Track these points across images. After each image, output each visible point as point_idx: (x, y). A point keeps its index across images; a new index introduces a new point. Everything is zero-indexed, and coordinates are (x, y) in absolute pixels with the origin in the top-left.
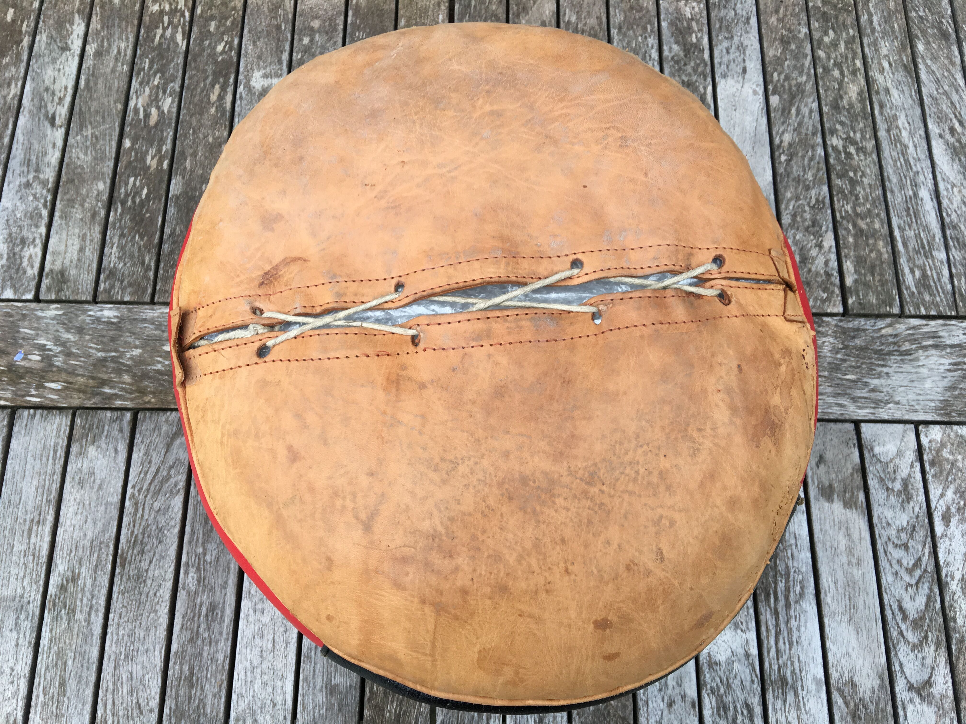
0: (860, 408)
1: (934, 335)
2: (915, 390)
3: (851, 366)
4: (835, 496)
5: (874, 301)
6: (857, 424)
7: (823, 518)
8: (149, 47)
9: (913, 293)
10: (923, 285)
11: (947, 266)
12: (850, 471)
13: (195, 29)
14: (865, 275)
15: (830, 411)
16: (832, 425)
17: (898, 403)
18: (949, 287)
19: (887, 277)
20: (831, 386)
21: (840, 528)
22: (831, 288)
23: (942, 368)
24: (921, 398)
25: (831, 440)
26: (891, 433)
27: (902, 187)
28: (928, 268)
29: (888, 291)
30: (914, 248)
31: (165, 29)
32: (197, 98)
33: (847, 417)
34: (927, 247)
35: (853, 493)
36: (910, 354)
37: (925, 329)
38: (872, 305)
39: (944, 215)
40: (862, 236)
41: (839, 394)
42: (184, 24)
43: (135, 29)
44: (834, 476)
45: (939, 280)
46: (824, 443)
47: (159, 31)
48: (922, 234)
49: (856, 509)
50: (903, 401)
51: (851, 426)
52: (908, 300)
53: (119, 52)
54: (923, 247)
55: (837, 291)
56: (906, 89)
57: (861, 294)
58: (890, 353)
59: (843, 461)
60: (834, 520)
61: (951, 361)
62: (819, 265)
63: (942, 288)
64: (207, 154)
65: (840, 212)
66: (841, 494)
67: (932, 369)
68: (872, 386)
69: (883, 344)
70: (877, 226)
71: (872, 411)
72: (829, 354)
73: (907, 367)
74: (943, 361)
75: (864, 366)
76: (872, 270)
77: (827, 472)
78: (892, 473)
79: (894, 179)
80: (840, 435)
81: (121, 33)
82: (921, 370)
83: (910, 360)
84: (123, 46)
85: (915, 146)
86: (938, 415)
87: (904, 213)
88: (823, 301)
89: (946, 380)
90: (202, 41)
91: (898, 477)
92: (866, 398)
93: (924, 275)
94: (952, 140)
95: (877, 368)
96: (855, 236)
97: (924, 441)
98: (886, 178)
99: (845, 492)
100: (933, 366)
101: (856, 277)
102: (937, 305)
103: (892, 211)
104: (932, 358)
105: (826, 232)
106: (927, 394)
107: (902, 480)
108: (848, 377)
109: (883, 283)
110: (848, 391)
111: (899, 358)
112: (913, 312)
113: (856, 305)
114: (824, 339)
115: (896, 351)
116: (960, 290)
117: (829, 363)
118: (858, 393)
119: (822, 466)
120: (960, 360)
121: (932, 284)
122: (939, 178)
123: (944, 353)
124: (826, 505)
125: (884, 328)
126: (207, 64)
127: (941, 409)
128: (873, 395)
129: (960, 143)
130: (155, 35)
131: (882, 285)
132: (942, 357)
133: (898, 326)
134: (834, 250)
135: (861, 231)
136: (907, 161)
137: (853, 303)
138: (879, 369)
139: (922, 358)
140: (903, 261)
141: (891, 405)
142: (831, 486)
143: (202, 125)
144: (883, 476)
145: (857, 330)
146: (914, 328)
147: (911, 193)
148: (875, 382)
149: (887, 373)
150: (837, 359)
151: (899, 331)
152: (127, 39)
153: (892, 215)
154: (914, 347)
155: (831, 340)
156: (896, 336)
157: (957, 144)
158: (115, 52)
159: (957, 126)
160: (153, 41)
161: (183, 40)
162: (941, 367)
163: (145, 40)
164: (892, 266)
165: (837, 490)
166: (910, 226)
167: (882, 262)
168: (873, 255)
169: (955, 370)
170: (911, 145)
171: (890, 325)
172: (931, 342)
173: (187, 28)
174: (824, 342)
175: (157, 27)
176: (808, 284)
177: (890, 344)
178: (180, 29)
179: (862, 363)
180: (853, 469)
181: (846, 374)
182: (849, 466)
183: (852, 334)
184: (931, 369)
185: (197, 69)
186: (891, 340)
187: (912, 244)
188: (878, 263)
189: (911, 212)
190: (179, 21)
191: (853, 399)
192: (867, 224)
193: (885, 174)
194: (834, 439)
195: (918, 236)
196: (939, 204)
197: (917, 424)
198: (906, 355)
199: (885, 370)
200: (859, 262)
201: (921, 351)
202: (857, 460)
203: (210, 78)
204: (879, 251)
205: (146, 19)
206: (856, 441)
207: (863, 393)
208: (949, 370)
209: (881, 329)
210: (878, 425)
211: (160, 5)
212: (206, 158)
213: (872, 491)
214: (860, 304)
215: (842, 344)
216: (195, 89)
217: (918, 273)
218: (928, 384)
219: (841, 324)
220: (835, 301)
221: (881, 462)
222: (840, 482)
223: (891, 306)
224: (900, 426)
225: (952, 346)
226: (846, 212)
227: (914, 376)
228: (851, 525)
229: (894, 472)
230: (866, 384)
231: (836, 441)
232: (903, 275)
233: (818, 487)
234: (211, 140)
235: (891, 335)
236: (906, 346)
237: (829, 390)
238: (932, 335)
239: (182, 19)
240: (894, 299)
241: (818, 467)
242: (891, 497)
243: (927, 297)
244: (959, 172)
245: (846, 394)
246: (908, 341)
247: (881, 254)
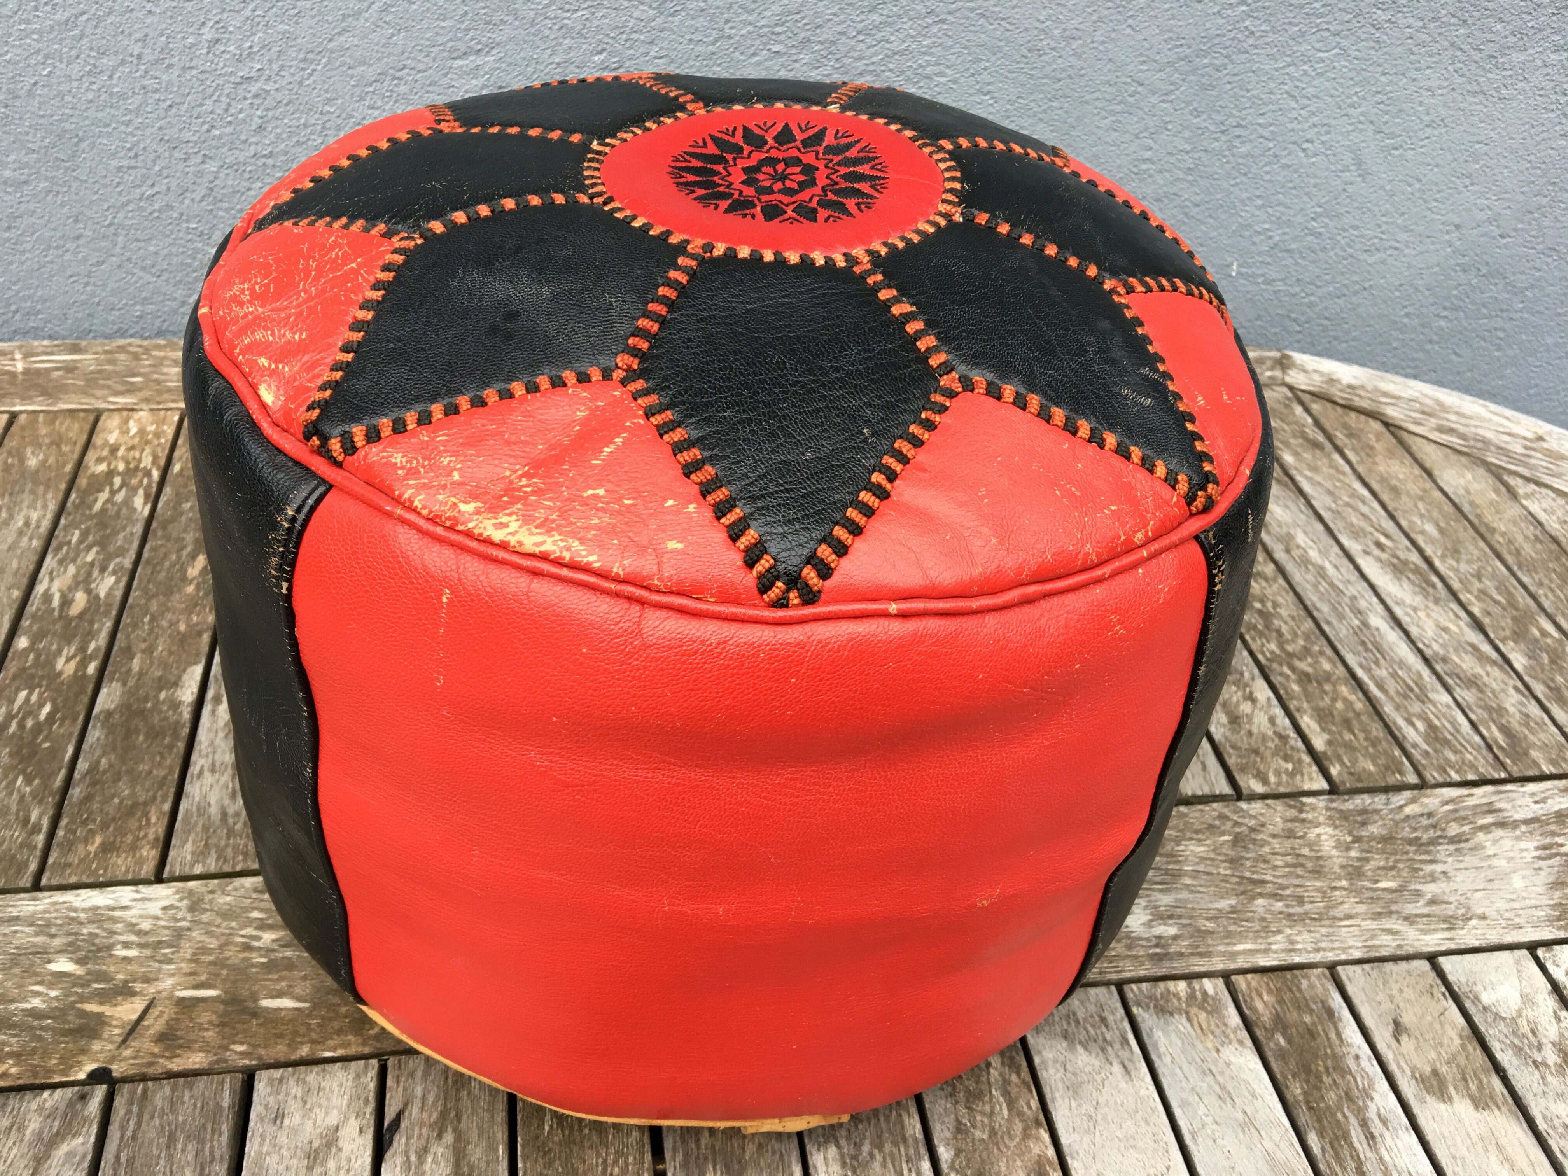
0: (1425, 932)
1: (1490, 809)
2: (1501, 894)
3: (1379, 868)
4: (1451, 1089)
5: (1372, 768)
6: (1432, 958)
7: (1447, 1134)
8: (83, 515)
9: (1427, 753)
10: (1437, 739)
11: (1459, 713)
12: (1457, 1041)
13: (168, 491)
14: (1340, 734)
15: (1377, 943)
16: (1389, 966)
17: (1483, 917)
18: (1477, 739)
19: (1375, 733)
20: (1361, 902)
21: (1486, 1150)
22: (1296, 756)
23: (1529, 856)
24: (1516, 905)
25: (1401, 991)
26: (1497, 968)
27: (1341, 617)
28: (1431, 716)
29: (1386, 752)
30: (1397, 692)
31: (113, 493)
32: (163, 574)
33: (1411, 951)
34: (1416, 689)
35: (1481, 1082)
36: (1467, 840)
37: (1471, 802)
38: (1370, 774)
39: (1421, 646)
40: (1310, 681)
41: (1380, 914)
42: (149, 485)
43: (60, 495)
44: (1433, 1055)
45: (1458, 731)
46: (1391, 998)
47: (103, 496)
48: (1400, 672)
49: (1499, 1108)
50: (1490, 912)
51: (1425, 965)
52: (1424, 762)
53: (27, 524)
54: (1411, 690)
55: (1306, 758)
56: (1290, 504)
57: (1346, 761)
58: (1433, 842)
59: (1437, 1026)
60: (1468, 1135)
61: (1536, 844)
62: (1260, 722)
63: (1468, 742)
64: (174, 648)
65: (1263, 653)
66: (1461, 1085)
67: (1512, 858)
68: (1429, 896)
69: (1415, 830)
70: (1327, 666)
71: (1447, 935)
72: (1334, 852)
73: (1469, 860)
74: (1523, 845)
75: (1401, 866)
76: (1347, 724)
77: (1418, 1048)
78: (1530, 1035)
79: (1325, 608)
80: (1413, 980)
81: (35, 501)
82: (1495, 862)
83: (1471, 849)
84: (34, 515)
85: (1336, 567)
86: (1559, 928)
87: (1360, 648)
88: (1292, 775)
89: (1543, 873)
90: (179, 503)
91: (1544, 1041)
92: (1428, 916)
93: (1431, 726)
94: (1384, 556)
95: (1423, 867)
96: (1299, 682)
97: (1558, 974)
98: (1311, 608)
99: (1464, 1079)
100: (1511, 854)
101: (1326, 737)
102: (1473, 767)
103: (1339, 647)
104: (1501, 842)
105: (1253, 679)
106: (1524, 898)
107: (1554, 1044)
108: (1383, 885)
109: (1375, 742)
110: (1394, 908)
111: (1452, 848)
112: (1440, 779)
113: (1346, 777)
114: (1317, 830)
115: (1441, 837)
116: (1496, 742)
117: (1342, 867)
118: (1410, 909)
119: (1404, 1038)
120: (1548, 840)
121: (1449, 737)
122: (1389, 602)
123: (1518, 832)
124: (1442, 1107)
125: (1406, 805)
126: (185, 531)
127: (1559, 919)
128: (1434, 909)
129: (1398, 558)
130: (96, 500)
131: (1374, 745)
132: (1518, 838)
133: (1426, 800)
134: (1275, 702)
135: (1307, 675)
136: (1332, 584)
137: (1340, 773)
138: (1429, 868)
139: (1488, 844)
140: (1388, 709)
141: (1474, 922)
142: (1435, 1073)
143: (168, 609)
144: (1516, 1041)
145: (1364, 812)
146: (1451, 801)
147: (1357, 622)
148: (1430, 889)
149: (1444, 873)
150: (1352, 859)
151: (1431, 808)
152: (45, 507)
153: (1343, 652)
154: (1466, 828)
155: (1330, 830)
156: (1430, 815)
157: (1395, 561)
158: (20, 523)
159: (1383, 540)
160: (90, 508)
161: (145, 503)
162: (1525, 854)
163: (77, 507)
164: (1376, 718)
165: (1449, 1078)
166: (1377, 663)
167: (1358, 715)
168: (1339, 705)
169: (1550, 857)
170: (1327, 565)
171: (1413, 801)
172: (1489, 819)
173: (154, 490)
174: (1319, 835)
175: (100, 490)
176: (1256, 752)
177: (1426, 828)
178: (141, 492)
179: (1396, 861)
180: (1461, 1037)
181: (1377, 881)
182: (1453, 1034)
183: (1359, 819)
184: (1510, 859)
185: (167, 538)
186: (1425, 822)
187: (1392, 686)
188: (1351, 715)
189: (1370, 646)
190: (141, 482)
191: (1406, 919)
192: (1310, 665)
193: (1308, 603)
194: (1406, 990)
195: (1394, 675)
196: (1407, 633)
197: (1532, 947)
198: (1460, 842)
199: (1439, 868)
200: (1323, 717)
201: (1481, 836)
202: (1461, 1021)
203: (189, 548)
204: (1345, 700)
205: (82, 481)
206: (1443, 989)
207: (1418, 908)
208: (1540, 858)
209: (1401, 807)
210: (1468, 957)
211: (109, 465)
212: (171, 653)
213: (1511, 1072)
214: (1351, 774)
215: (1350, 833)
216: (161, 563)
217: (1420, 725)
218: (1518, 882)
219: (1334, 805)
220: (1310, 774)
221: (1504, 1019)
222: (1448, 1063)
223: (1401, 773)
224: (1506, 954)
225: (1526, 822)
226: (1272, 652)
227: (1490, 874)
228: (1503, 1141)
229: (1534, 1033)
230: (1418, 894)
231: (1409, 993)
232: (1399, 729)
233: (1413, 1076)
234: (182, 627)
235: (1422, 815)
236: (1453, 829)
237: (1361, 908)
238: (1486, 808)
239: (145, 481)
240: (1402, 763)
241: (1398, 1041)
242: (1549, 1078)
243: (1452, 757)
244: (1415, 593)
245: (1391, 913)
246: (1454, 820)
247: (1351, 703)
